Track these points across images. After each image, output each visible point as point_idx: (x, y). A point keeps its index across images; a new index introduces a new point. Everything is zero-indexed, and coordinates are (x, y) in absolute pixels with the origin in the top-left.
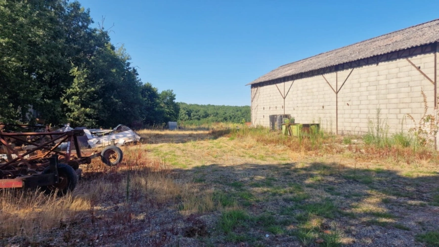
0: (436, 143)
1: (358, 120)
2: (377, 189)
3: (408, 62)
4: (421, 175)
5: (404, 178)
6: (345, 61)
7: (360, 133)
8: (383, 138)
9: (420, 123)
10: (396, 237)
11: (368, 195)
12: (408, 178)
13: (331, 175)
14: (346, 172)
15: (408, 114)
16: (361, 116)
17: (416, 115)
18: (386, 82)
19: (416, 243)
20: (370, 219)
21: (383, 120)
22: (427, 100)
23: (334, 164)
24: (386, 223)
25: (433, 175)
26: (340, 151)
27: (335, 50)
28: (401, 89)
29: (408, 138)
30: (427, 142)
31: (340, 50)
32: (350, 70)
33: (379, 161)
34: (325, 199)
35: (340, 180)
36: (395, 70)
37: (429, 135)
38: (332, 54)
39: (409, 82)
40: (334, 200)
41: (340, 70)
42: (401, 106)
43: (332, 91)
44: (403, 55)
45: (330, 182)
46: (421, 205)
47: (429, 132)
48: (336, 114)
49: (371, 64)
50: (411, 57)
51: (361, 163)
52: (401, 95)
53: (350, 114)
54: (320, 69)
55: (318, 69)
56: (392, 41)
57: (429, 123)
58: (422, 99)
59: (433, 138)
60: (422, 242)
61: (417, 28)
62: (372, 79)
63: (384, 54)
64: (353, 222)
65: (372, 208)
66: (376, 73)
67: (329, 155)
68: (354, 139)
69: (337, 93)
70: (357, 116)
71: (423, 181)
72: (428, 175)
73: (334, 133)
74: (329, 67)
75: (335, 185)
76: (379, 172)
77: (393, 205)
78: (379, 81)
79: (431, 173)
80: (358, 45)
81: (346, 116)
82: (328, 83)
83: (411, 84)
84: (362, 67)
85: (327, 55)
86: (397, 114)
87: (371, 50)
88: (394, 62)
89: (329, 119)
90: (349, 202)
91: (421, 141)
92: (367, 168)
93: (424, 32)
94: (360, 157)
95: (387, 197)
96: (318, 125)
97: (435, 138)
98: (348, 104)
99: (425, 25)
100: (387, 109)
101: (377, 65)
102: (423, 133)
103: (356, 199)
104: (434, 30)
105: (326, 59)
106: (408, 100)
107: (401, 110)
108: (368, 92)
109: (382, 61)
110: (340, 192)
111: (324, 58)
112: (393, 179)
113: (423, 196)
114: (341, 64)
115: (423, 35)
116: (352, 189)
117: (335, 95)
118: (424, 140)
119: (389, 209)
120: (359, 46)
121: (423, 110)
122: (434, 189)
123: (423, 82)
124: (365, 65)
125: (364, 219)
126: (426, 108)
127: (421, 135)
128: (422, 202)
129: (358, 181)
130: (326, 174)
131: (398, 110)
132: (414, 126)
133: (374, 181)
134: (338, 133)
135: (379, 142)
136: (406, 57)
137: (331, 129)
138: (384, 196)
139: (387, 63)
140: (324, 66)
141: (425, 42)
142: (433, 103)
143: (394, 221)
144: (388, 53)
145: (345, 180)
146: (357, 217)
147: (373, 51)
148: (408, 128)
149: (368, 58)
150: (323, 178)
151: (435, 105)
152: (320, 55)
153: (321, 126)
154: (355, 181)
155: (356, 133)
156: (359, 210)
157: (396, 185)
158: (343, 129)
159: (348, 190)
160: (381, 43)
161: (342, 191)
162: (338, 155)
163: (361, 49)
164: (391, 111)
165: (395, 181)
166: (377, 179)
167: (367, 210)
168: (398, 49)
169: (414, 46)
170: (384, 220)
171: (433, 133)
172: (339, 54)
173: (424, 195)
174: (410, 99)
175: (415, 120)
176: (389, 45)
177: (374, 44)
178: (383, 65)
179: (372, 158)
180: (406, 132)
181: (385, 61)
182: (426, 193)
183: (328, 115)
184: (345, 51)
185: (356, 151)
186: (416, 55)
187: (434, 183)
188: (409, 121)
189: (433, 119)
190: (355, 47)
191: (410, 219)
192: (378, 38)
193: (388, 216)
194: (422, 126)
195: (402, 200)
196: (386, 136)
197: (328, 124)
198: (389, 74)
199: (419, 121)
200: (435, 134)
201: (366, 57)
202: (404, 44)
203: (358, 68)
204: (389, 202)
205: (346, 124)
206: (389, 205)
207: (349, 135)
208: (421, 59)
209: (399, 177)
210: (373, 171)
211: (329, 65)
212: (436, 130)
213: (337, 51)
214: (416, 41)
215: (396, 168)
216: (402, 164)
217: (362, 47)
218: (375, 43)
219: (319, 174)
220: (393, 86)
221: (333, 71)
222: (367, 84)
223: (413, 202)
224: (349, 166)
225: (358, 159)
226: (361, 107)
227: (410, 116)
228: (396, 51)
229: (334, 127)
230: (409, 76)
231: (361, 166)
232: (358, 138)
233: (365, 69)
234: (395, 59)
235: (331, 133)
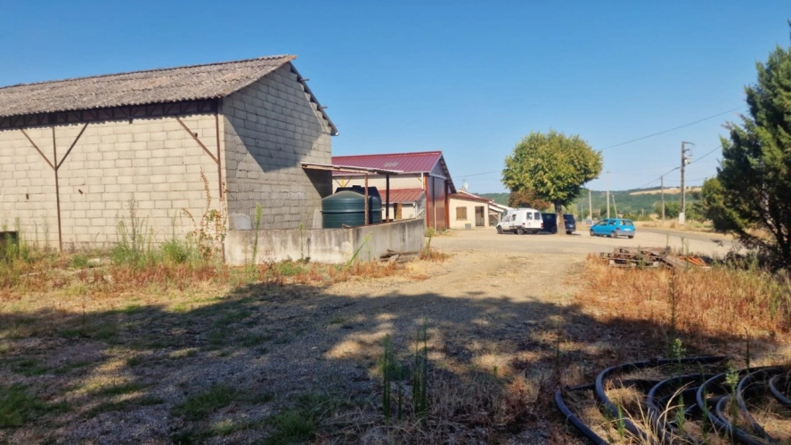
0: (224, 252)
1: (101, 222)
2: (122, 343)
3: (178, 124)
4: (196, 305)
5: (173, 315)
6: (70, 107)
7: (106, 245)
8: (143, 251)
9: (202, 224)
10: (139, 421)
11: (104, 359)
12: (178, 314)
13: (34, 335)
14: (69, 322)
15: (184, 209)
16: (107, 213)
17: (196, 210)
18: (145, 154)
19: (170, 421)
20: (99, 404)
21: (141, 220)
22: (210, 187)
23: (45, 311)
24: (126, 401)
25: (214, 302)
26: (62, 284)
27: (50, 82)
28: (171, 167)
29: (184, 247)
30: (213, 252)
31: (59, 84)
32: (80, 126)
33: (134, 293)
34: (11, 388)
35: (52, 342)
36: (161, 136)
37: (215, 241)
38: (42, 89)
39: (182, 157)
40: (31, 385)
41: (60, 124)
42: (173, 195)
43: (46, 164)
44: (171, 112)
45: (28, 351)
46: (190, 354)
47: (214, 237)
48: (56, 211)
49: (120, 119)
50: (184, 117)
51: (101, 302)
52: (173, 178)
53: (86, 210)
54: (15, 115)
55: (10, 117)
56: (154, 84)
57: (213, 223)
58: (202, 185)
59: (220, 246)
60: (179, 416)
61: (193, 70)
62: (123, 147)
63: (141, 105)
64: (63, 419)
65: (105, 381)
66: (128, 137)
67: (36, 295)
68: (94, 257)
69: (56, 168)
70: (99, 213)
71: (199, 315)
72: (207, 303)
73: (55, 249)
74: (35, 114)
75: (39, 353)
76: (132, 312)
77: (144, 366)
78: (135, 151)
79: (212, 300)
80: (95, 80)
81: (77, 214)
82: (36, 147)
83: (186, 160)
84: (104, 123)
85: (32, 90)
86: (167, 209)
87: (119, 95)
88: (158, 120)
89: (40, 221)
90: (62, 381)
91: (204, 251)
92: (111, 309)
93: (201, 78)
94: (100, 291)
95: (139, 353)
96: (14, 235)
97: (223, 245)
98: (81, 192)
99: (203, 68)
100: (151, 200)
101: (131, 122)
102: (206, 239)
103: (78, 371)
104: (215, 78)
105: (28, 97)
106: (183, 186)
107: (174, 202)
108: (117, 170)
109: (137, 117)
110: (48, 365)
111: (26, 95)
112: (154, 319)
113: (195, 340)
114: (61, 112)
115: (200, 83)
116: (74, 355)
117: (53, 172)
118: (208, 250)
119: (138, 374)
120: (98, 82)
121: (204, 203)
122: (212, 325)
123: (202, 157)
124: (110, 120)
125: (87, 407)
126: (209, 199)
127: (205, 243)
128: (192, 349)
129: (89, 337)
130: (21, 335)
131: (169, 202)
132: (193, 229)
133: (119, 330)
134: (64, 248)
135: (137, 258)
136: (176, 115)
137: (47, 241)
138: (133, 354)
139: (146, 121)
140: (24, 111)
141: (202, 96)
142: (218, 192)
143: (141, 394)
144: (147, 105)
145: (64, 340)
146: (74, 407)
147: (122, 97)
148: (184, 231)
149: (112, 108)
150: (14, 344)
151: (221, 196)
152: (16, 88)
153: (21, 236)
154: (84, 336)
155: (99, 245)
156: (78, 393)
157: (157, 330)
158: (74, 240)
159: (65, 359)
160: (136, 85)
161: (51, 364)
162: (57, 292)
163: (101, 88)
164: (159, 204)
165: (156, 323)
166: (127, 324)
167: (96, 388)
168: (162, 100)
169: (187, 98)
170: (124, 397)
171: (220, 238)
172: (57, 91)
173: (197, 336)
174: (186, 184)
175: (195, 219)
176: (150, 90)
177: (123, 83)
178: (140, 124)
179: (122, 290)
180: (182, 238)
181: (143, 117)
182: (199, 333)
183: (39, 213)
184: (69, 88)
185: (96, 280)
186: (190, 114)
187: (213, 315)
188: (186, 220)
189: (218, 217)
190: (90, 85)
191: (167, 383)
192: (131, 75)
193: (131, 389)
194: (205, 228)
195: (161, 352)
196: (149, 247)
197: (40, 229)
198: (152, 140)
199: (200, 219)
200: (222, 240)
201: (110, 105)
202: (171, 93)
203: (96, 124)
204: (139, 363)
205: (78, 230)
206: (137, 368)
207: (86, 251)
208: (197, 121)
209: (165, 315)
210: (120, 312)
211: (37, 111)
212: (224, 233)
213: (53, 85)
214: (189, 92)
215: (164, 300)
216: (173, 291)
217: (103, 85)
218: (125, 83)
219: (5, 338)
220: (159, 162)
221: (45, 125)
222: (115, 155)
223: (177, 353)
224: (77, 310)
225: (97, 293)
226: (106, 197)
227: (188, 213)
228: (159, 103)
229: (54, 236)
230: (182, 147)
231: (100, 307)
232: (101, 254)
233: (109, 127)
234: (160, 116)
235: (47, 249)
